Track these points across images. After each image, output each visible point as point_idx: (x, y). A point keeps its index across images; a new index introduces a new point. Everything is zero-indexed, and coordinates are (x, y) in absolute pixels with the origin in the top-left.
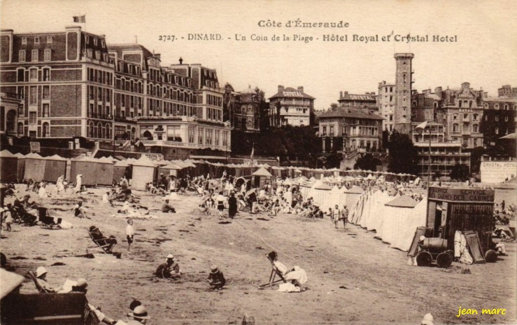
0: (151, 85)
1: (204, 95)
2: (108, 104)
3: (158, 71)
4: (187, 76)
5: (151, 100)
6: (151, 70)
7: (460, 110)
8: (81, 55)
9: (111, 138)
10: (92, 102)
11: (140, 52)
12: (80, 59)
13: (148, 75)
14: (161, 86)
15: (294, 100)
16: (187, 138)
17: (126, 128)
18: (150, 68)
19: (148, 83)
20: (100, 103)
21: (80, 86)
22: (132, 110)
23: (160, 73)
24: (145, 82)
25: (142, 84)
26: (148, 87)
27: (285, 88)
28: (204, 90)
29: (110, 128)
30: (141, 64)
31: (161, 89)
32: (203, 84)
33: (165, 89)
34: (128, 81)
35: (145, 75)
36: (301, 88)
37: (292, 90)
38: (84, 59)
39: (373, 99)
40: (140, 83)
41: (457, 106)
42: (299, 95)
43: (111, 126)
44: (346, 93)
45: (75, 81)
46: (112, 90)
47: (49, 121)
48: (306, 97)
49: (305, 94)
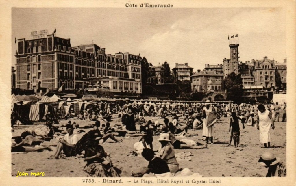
0: (99, 63)
1: (130, 67)
2: (71, 71)
3: (103, 56)
4: (122, 58)
5: (99, 70)
6: (99, 55)
7: (263, 70)
8: (54, 48)
9: (73, 88)
10: (61, 70)
11: (93, 48)
12: (54, 50)
13: (97, 58)
14: (105, 63)
15: (183, 69)
16: (113, 87)
17: (83, 83)
18: (98, 54)
19: (97, 61)
20: (67, 71)
21: (54, 63)
22: (88, 75)
23: (104, 57)
24: (96, 61)
25: (94, 62)
26: (97, 63)
27: (179, 64)
28: (130, 65)
29: (73, 83)
30: (94, 53)
31: (105, 65)
32: (130, 62)
33: (108, 64)
34: (85, 61)
35: (96, 58)
36: (186, 64)
37: (182, 65)
38: (55, 50)
39: (221, 67)
40: (93, 62)
41: (262, 68)
42: (185, 67)
43: (73, 82)
44: (208, 65)
45: (52, 61)
46: (73, 65)
47: (41, 81)
48: (189, 68)
49: (188, 66)
